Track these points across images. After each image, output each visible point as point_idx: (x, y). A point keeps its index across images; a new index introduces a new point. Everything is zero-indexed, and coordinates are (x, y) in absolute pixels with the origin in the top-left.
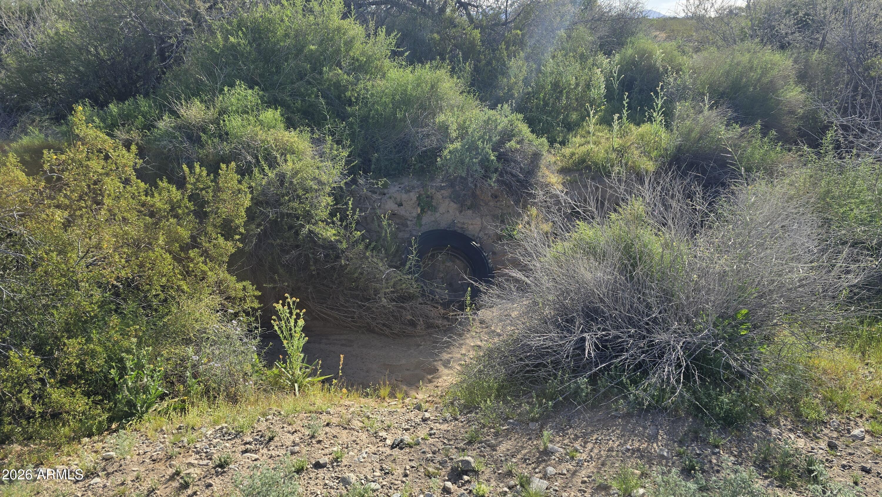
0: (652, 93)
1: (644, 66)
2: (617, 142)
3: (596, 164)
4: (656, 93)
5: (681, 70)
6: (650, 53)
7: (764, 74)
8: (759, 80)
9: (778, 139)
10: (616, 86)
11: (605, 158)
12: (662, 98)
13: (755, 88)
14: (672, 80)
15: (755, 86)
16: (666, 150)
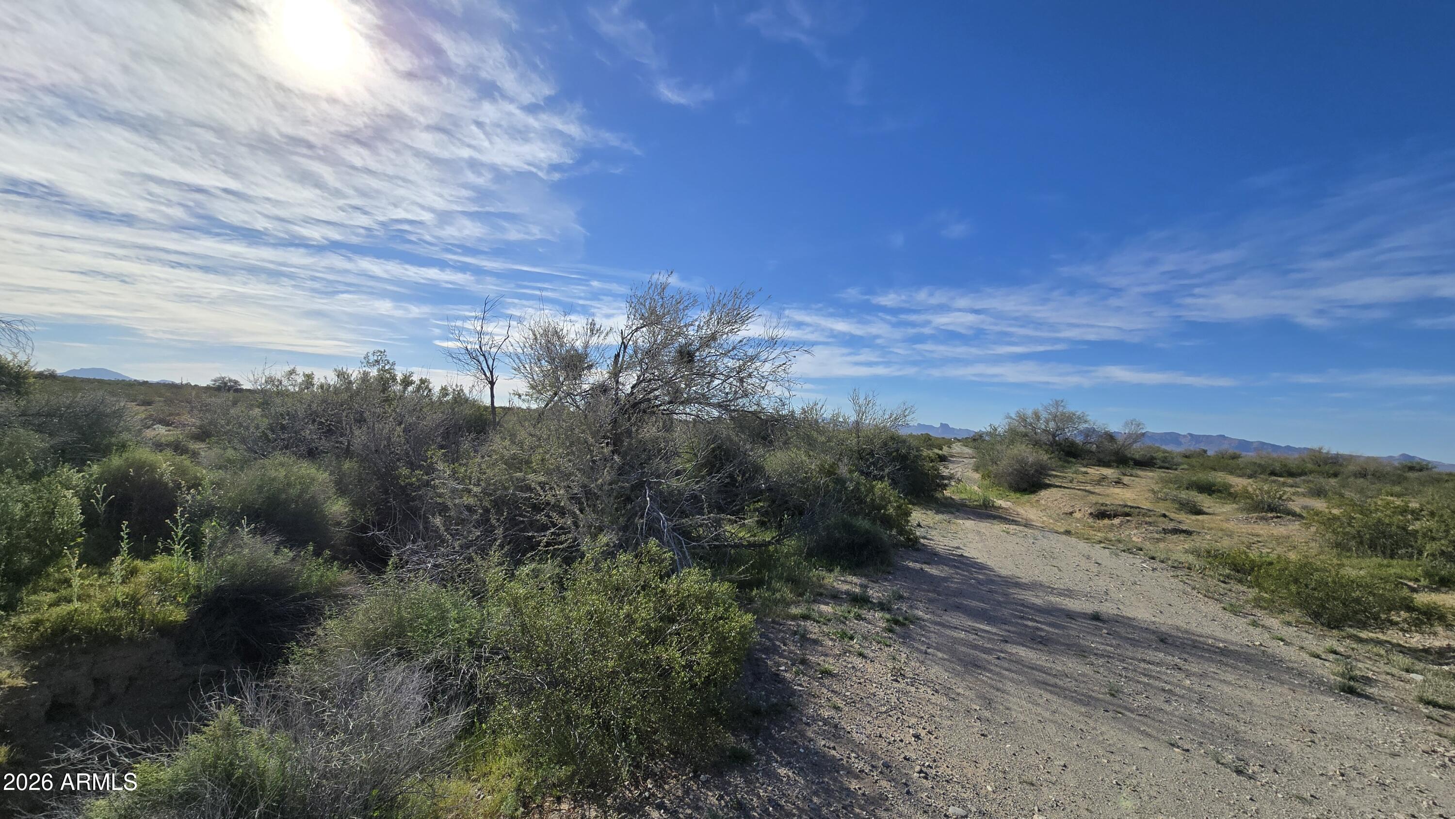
0: (168, 521)
1: (144, 481)
2: (120, 592)
3: (88, 631)
4: (175, 522)
5: (200, 485)
6: (150, 466)
7: (303, 491)
8: (300, 496)
9: (334, 558)
10: (101, 508)
11: (104, 620)
12: (183, 525)
13: (297, 504)
14: (189, 497)
15: (297, 502)
16: (198, 587)
